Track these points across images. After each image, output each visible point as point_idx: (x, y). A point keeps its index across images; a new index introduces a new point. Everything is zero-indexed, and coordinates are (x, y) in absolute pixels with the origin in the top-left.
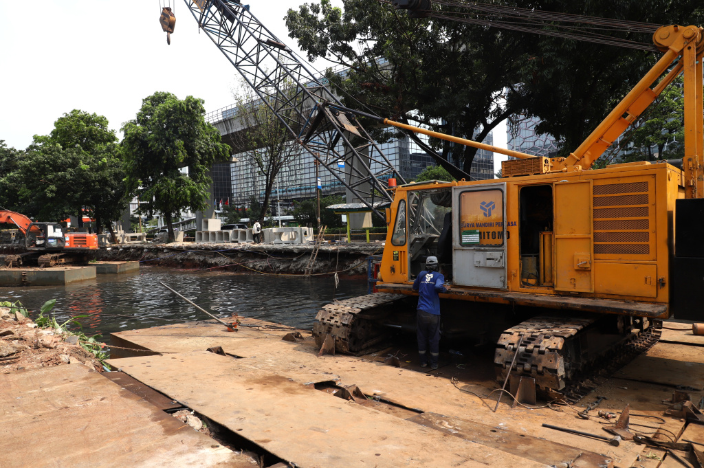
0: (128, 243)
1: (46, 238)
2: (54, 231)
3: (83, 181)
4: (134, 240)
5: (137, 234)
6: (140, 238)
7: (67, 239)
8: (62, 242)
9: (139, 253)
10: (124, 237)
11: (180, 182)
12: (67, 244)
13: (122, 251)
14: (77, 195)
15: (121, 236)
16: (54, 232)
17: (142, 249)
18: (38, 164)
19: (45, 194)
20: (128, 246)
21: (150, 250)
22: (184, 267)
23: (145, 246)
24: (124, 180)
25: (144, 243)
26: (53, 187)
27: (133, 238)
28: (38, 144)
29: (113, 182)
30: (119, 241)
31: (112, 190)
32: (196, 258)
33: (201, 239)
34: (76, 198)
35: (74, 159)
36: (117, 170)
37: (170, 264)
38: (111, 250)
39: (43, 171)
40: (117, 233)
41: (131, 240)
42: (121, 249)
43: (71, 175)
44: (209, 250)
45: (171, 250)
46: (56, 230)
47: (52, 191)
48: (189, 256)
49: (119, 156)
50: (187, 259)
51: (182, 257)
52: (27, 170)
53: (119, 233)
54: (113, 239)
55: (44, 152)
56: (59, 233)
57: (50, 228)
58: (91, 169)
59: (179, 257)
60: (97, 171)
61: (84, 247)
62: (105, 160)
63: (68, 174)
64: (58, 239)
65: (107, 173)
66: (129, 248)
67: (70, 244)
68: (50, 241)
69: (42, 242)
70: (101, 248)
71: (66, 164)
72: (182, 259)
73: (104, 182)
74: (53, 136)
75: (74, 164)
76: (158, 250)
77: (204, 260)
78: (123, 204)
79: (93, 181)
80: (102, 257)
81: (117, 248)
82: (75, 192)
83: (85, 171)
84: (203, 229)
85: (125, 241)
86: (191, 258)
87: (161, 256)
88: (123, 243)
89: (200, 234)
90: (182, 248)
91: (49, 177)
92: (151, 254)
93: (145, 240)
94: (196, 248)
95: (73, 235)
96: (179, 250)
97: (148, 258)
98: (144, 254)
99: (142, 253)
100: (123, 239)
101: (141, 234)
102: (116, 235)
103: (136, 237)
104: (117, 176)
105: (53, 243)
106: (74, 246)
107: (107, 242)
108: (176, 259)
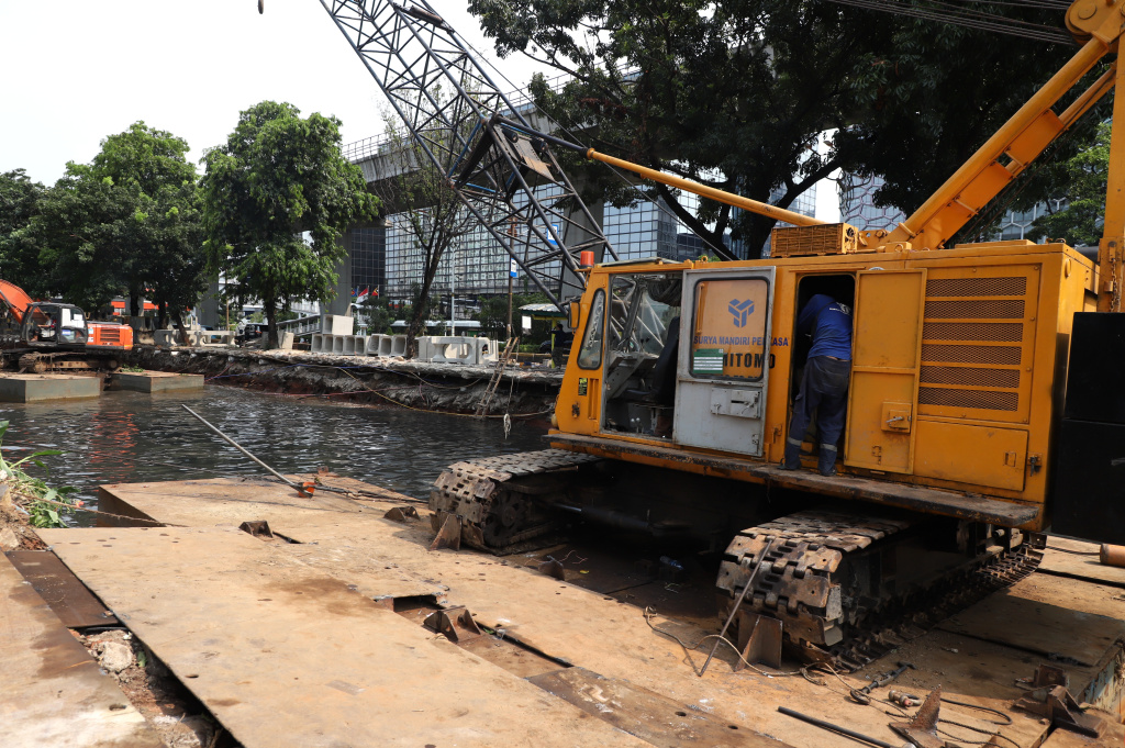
0: (204, 346)
1: (58, 327)
2: (72, 318)
3: (138, 240)
4: (216, 342)
5: (222, 333)
6: (226, 340)
7: (91, 332)
8: (83, 335)
9: (221, 362)
10: (199, 336)
11: (292, 253)
12: (90, 340)
13: (194, 358)
14: (129, 263)
15: (195, 333)
16: (71, 320)
17: (226, 356)
18: (71, 209)
19: (77, 258)
20: (205, 350)
21: (237, 359)
22: (288, 389)
23: (231, 353)
24: (204, 243)
25: (231, 348)
26: (89, 246)
27: (216, 339)
28: (74, 178)
29: (187, 245)
30: (192, 341)
31: (185, 258)
32: (309, 376)
33: (319, 347)
34: (128, 269)
35: (125, 204)
36: (195, 227)
37: (267, 384)
38: (178, 356)
39: (78, 222)
40: (189, 329)
41: (213, 342)
42: (193, 355)
43: (121, 230)
44: (329, 364)
45: (271, 361)
46: (75, 316)
47: (87, 253)
48: (297, 373)
49: (198, 207)
50: (294, 378)
51: (287, 373)
52: (52, 216)
53: (194, 328)
54: (183, 338)
55: (82, 189)
56: (78, 321)
57: (66, 313)
58: (153, 222)
59: (281, 373)
60: (162, 225)
61: (115, 345)
62: (175, 210)
63: (116, 228)
64: (77, 330)
65: (177, 230)
66: (206, 354)
67: (95, 339)
68: (64, 333)
69: (53, 333)
70: (162, 351)
71: (114, 212)
72: (286, 378)
73: (172, 244)
74: (96, 165)
75: (126, 212)
76: (250, 361)
77: (321, 381)
78: (201, 282)
79: (155, 243)
80: (163, 366)
81: (186, 353)
82: (125, 258)
83: (142, 224)
84: (325, 332)
85: (202, 343)
86: (301, 376)
87: (255, 370)
88: (198, 345)
89: (320, 339)
90: (287, 360)
91: (87, 230)
92: (239, 366)
93: (233, 343)
94: (309, 360)
95: (99, 326)
96: (283, 362)
97: (233, 372)
98: (227, 365)
99: (225, 363)
100: (198, 340)
101: (227, 333)
102: (188, 332)
103: (219, 337)
104: (194, 237)
105: (69, 336)
106: (100, 344)
107: (173, 342)
108: (277, 377)
